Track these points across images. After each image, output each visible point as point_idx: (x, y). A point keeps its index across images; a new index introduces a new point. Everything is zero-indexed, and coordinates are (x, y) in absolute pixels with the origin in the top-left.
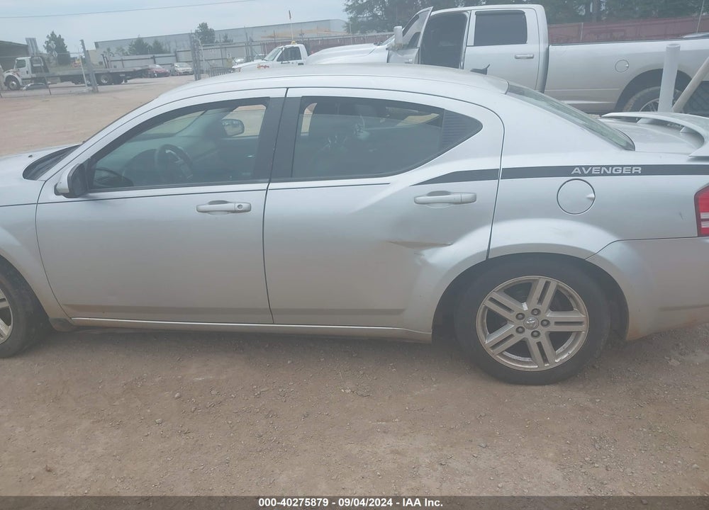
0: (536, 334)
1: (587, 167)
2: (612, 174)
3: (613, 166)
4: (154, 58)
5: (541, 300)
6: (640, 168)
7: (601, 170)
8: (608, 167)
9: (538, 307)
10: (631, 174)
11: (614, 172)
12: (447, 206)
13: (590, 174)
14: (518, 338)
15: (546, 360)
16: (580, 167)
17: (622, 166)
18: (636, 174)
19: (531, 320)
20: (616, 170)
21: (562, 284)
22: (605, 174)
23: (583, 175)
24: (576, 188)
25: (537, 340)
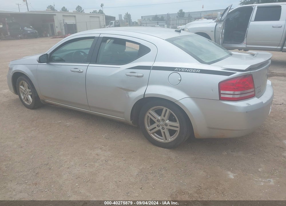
0: (163, 129)
1: (180, 68)
2: (189, 72)
3: (190, 69)
4: (158, 23)
5: (164, 116)
6: (200, 70)
7: (185, 70)
8: (188, 69)
9: (164, 118)
10: (196, 72)
11: (189, 71)
12: (135, 77)
13: (181, 71)
14: (157, 129)
15: (166, 139)
16: (178, 68)
17: (193, 69)
18: (198, 72)
19: (162, 123)
20: (190, 70)
21: (171, 111)
22: (186, 71)
23: (178, 71)
24: (175, 76)
25: (164, 131)
